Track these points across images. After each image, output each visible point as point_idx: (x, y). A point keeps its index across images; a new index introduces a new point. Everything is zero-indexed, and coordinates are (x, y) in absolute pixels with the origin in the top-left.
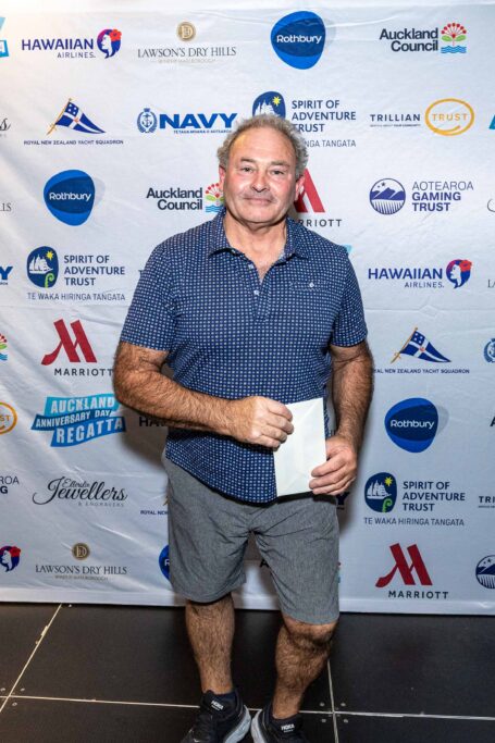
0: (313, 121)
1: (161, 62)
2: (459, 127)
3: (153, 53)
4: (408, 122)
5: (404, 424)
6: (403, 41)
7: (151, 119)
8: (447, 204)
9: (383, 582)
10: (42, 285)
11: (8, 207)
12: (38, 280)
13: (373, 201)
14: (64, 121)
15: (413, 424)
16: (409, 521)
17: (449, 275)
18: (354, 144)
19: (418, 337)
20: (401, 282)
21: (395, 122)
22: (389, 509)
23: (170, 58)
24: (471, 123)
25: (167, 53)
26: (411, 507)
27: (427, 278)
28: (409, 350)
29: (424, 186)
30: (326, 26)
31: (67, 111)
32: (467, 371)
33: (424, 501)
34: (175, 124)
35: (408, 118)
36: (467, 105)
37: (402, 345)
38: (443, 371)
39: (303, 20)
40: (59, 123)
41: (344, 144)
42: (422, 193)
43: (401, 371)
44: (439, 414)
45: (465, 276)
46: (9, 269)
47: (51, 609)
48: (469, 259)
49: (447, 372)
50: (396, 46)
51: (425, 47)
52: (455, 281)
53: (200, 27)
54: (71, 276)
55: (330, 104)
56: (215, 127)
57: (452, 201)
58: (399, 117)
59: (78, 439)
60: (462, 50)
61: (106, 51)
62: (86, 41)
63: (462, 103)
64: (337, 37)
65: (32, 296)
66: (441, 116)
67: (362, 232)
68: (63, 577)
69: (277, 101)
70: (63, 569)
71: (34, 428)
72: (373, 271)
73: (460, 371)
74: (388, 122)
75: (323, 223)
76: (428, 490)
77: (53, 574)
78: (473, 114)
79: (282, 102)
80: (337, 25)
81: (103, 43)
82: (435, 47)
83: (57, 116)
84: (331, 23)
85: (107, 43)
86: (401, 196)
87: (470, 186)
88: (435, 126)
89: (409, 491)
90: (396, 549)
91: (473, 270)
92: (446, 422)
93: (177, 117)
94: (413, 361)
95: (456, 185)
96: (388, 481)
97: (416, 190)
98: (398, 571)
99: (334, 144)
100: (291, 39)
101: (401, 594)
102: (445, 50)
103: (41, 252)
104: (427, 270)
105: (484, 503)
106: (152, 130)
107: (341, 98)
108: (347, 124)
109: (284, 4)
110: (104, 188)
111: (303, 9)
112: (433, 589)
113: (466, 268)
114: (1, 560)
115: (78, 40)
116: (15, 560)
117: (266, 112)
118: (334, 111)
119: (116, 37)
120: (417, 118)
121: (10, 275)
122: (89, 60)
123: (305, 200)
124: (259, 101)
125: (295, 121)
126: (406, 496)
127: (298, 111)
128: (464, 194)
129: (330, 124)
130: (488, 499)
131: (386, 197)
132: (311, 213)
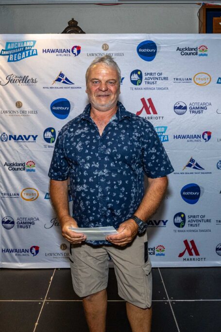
0: (153, 80)
2: (205, 83)
3: (93, 55)
4: (187, 81)
5: (188, 193)
6: (185, 52)
8: (202, 111)
9: (181, 255)
10: (49, 142)
11: (36, 112)
12: (48, 140)
13: (175, 110)
14: (59, 80)
15: (191, 193)
16: (190, 231)
17: (203, 137)
18: (168, 89)
19: (192, 160)
20: (186, 140)
21: (182, 81)
22: (183, 226)
24: (210, 81)
25: (98, 55)
26: (191, 225)
27: (195, 138)
28: (189, 165)
29: (193, 104)
30: (157, 46)
31: (60, 76)
32: (211, 173)
33: (196, 223)
35: (187, 79)
36: (209, 75)
37: (186, 163)
39: (149, 44)
40: (56, 80)
41: (164, 89)
42: (193, 107)
43: (186, 173)
44: (201, 189)
45: (209, 137)
46: (37, 136)
47: (51, 271)
48: (211, 131)
49: (203, 173)
50: (183, 53)
51: (193, 54)
52: (205, 139)
53: (110, 46)
55: (159, 74)
57: (204, 110)
58: (184, 79)
60: (206, 55)
61: (75, 54)
63: (207, 74)
64: (161, 50)
65: (45, 146)
66: (199, 79)
67: (171, 121)
68: (56, 258)
69: (139, 73)
70: (56, 255)
71: (45, 198)
72: (175, 136)
73: (208, 173)
74: (180, 81)
75: (157, 118)
76: (197, 219)
77: (52, 256)
78: (210, 79)
79: (141, 74)
80: (161, 46)
81: (74, 50)
82: (196, 54)
83: (56, 78)
84: (159, 45)
85: (75, 51)
86: (185, 108)
87: (210, 104)
88: (197, 82)
89: (190, 219)
90: (186, 242)
91: (212, 135)
92: (204, 192)
94: (190, 170)
95: (205, 104)
96: (182, 216)
97: (191, 106)
98: (187, 250)
99: (160, 89)
100: (144, 50)
101: (188, 259)
103: (49, 129)
104: (195, 135)
105: (218, 223)
107: (163, 72)
108: (165, 82)
109: (142, 37)
110: (74, 105)
111: (148, 39)
112: (200, 257)
113: (209, 134)
114: (31, 251)
115: (64, 50)
116: (37, 252)
117: (135, 77)
118: (160, 77)
119: (79, 49)
120: (190, 79)
121: (37, 139)
122: (68, 57)
123: (150, 110)
124: (133, 73)
125: (146, 80)
126: (189, 221)
127: (147, 77)
128: (208, 107)
129: (159, 82)
130: (220, 221)
131: (180, 109)
132: (152, 115)
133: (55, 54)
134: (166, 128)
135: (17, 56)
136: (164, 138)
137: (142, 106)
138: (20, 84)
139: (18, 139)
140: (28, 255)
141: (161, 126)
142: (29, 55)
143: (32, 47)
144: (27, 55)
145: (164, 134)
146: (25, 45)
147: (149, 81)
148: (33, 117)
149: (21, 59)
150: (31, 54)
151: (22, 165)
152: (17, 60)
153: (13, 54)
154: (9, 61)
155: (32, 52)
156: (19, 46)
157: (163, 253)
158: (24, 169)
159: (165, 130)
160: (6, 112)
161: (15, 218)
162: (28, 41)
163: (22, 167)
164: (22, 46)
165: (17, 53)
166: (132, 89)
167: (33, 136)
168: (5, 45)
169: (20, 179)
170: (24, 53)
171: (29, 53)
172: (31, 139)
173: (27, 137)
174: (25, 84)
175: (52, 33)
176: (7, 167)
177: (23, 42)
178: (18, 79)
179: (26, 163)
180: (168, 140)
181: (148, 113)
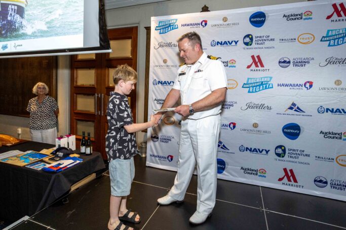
0: (261, 42)
1: (218, 28)
2: (309, 41)
3: (216, 26)
4: (292, 41)
5: (289, 131)
6: (290, 18)
7: (215, 43)
8: (305, 65)
9: (280, 180)
11: (176, 66)
13: (280, 64)
15: (292, 131)
16: (290, 161)
17: (305, 86)
18: (274, 47)
19: (294, 104)
20: (288, 88)
21: (287, 41)
22: (283, 157)
23: (220, 27)
24: (314, 39)
25: (219, 25)
26: (291, 157)
27: (297, 87)
28: (291, 108)
29: (297, 59)
32: (311, 116)
33: (295, 155)
34: (221, 44)
35: (292, 39)
37: (288, 106)
38: (302, 115)
39: (259, 14)
41: (271, 48)
42: (296, 61)
43: (288, 114)
44: (301, 128)
45: (311, 86)
48: (312, 81)
49: (304, 115)
50: (288, 19)
51: (298, 19)
52: (307, 88)
56: (232, 44)
57: (307, 64)
58: (289, 39)
60: (311, 19)
61: (203, 26)
62: (198, 24)
63: (311, 34)
64: (269, 18)
66: (303, 39)
69: (250, 37)
72: (279, 84)
73: (308, 116)
74: (285, 41)
75: (264, 70)
79: (252, 37)
82: (301, 18)
84: (267, 14)
85: (203, 24)
86: (289, 62)
87: (313, 59)
88: (301, 41)
89: (290, 152)
90: (285, 170)
91: (314, 85)
92: (304, 131)
93: (222, 42)
94: (292, 112)
95: (308, 59)
96: (283, 148)
97: (294, 61)
98: (286, 177)
99: (268, 48)
100: (255, 19)
101: (287, 184)
102: (305, 19)
104: (297, 84)
105: (317, 159)
106: (215, 46)
107: (271, 35)
108: (271, 42)
111: (259, 11)
112: (298, 184)
113: (311, 84)
114: (168, 159)
115: (196, 23)
116: (172, 159)
117: (247, 40)
118: (268, 39)
119: (206, 22)
120: (295, 39)
122: (198, 28)
123: (259, 64)
124: (245, 37)
125: (256, 42)
126: (289, 153)
127: (257, 39)
128: (311, 61)
129: (267, 42)
130: (319, 157)
131: (284, 63)
132: (260, 68)
133: (190, 27)
134: (271, 78)
135: (165, 30)
136: (269, 86)
137: (252, 61)
138: (166, 48)
139: (164, 83)
141: (267, 76)
142: (173, 29)
143: (174, 23)
144: (171, 29)
146: (170, 22)
147: (258, 42)
148: (174, 69)
149: (168, 31)
152: (166, 33)
153: (163, 29)
154: (160, 33)
155: (175, 26)
156: (167, 23)
157: (265, 175)
159: (270, 80)
160: (157, 66)
161: (159, 135)
162: (173, 20)
165: (166, 28)
166: (244, 48)
167: (173, 82)
168: (158, 23)
170: (169, 28)
171: (173, 27)
173: (169, 83)
174: (169, 48)
176: (156, 102)
180: (272, 87)
181: (257, 66)
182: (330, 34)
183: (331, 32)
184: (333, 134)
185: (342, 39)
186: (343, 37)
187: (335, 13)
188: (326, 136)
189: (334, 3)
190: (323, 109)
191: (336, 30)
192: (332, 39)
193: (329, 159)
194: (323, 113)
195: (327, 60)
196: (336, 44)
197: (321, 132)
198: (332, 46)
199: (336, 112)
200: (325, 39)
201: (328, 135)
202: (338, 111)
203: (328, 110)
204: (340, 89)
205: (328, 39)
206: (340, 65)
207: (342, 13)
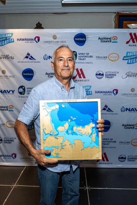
0: (83, 58)
1: (49, 44)
2: (116, 59)
3: (47, 42)
4: (104, 58)
6: (103, 40)
7: (47, 57)
8: (113, 77)
9: (98, 161)
10: (21, 94)
11: (14, 77)
12: (21, 93)
13: (97, 76)
14: (27, 57)
15: (105, 125)
16: (104, 147)
17: (113, 92)
18: (92, 63)
19: (106, 106)
20: (102, 94)
21: (101, 58)
23: (51, 43)
25: (50, 42)
26: (104, 144)
27: (108, 93)
28: (104, 109)
29: (108, 73)
30: (86, 36)
31: (27, 55)
32: (117, 114)
33: (107, 143)
35: (104, 57)
36: (117, 54)
38: (112, 114)
39: (81, 35)
40: (25, 58)
41: (90, 63)
43: (102, 114)
45: (117, 93)
46: (14, 91)
47: (23, 167)
48: (118, 89)
50: (102, 41)
51: (108, 41)
52: (114, 94)
53: (58, 36)
54: (28, 92)
59: (30, 129)
60: (116, 42)
61: (36, 41)
62: (32, 39)
64: (88, 39)
65: (19, 97)
66: (112, 57)
67: (94, 83)
68: (26, 160)
70: (26, 158)
72: (96, 92)
73: (115, 114)
75: (85, 81)
77: (24, 160)
78: (119, 57)
79: (76, 53)
80: (89, 36)
81: (36, 39)
82: (111, 41)
83: (25, 56)
84: (87, 36)
85: (37, 39)
86: (103, 75)
87: (118, 72)
88: (110, 59)
89: (104, 141)
92: (112, 125)
94: (105, 112)
95: (115, 72)
97: (106, 73)
99: (88, 63)
100: (78, 39)
102: (113, 42)
103: (21, 87)
104: (108, 91)
105: (120, 143)
106: (47, 59)
107: (90, 53)
108: (91, 59)
109: (77, 31)
110: (36, 72)
111: (81, 32)
112: (109, 162)
113: (117, 91)
114: (12, 156)
115: (30, 39)
116: (15, 157)
118: (88, 56)
119: (39, 38)
120: (106, 57)
121: (14, 92)
122: (32, 43)
123: (81, 75)
125: (79, 58)
127: (80, 55)
128: (117, 74)
129: (87, 58)
130: (121, 142)
131: (99, 75)
132: (82, 78)
133: (24, 41)
134: (90, 87)
135: (2, 43)
136: (89, 93)
138: (4, 60)
139: (4, 92)
140: (10, 158)
141: (88, 85)
142: (9, 42)
143: (10, 37)
144: (8, 42)
145: (89, 90)
146: (6, 36)
147: (81, 58)
148: (12, 79)
149: (5, 44)
150: (10, 42)
151: (6, 107)
152: (2, 45)
155: (11, 40)
156: (3, 37)
158: (7, 110)
161: (3, 137)
162: (9, 34)
163: (6, 108)
164: (5, 37)
165: (2, 41)
167: (12, 91)
169: (5, 115)
170: (6, 41)
171: (9, 41)
172: (11, 92)
173: (9, 91)
174: (7, 60)
175: (22, 29)
177: (6, 34)
178: (3, 56)
179: (8, 106)
180: (92, 94)
181: (80, 77)
182: (128, 55)
183: (129, 53)
184: (129, 126)
185: (135, 59)
186: (136, 58)
187: (131, 40)
188: (125, 128)
189: (130, 32)
190: (124, 109)
191: (132, 52)
192: (130, 59)
193: (127, 142)
194: (124, 111)
195: (127, 74)
196: (132, 62)
197: (123, 125)
198: (129, 64)
199: (131, 110)
200: (126, 58)
201: (127, 127)
202: (133, 109)
203: (127, 109)
204: (134, 95)
205: (127, 58)
206: (134, 78)
207: (135, 40)
